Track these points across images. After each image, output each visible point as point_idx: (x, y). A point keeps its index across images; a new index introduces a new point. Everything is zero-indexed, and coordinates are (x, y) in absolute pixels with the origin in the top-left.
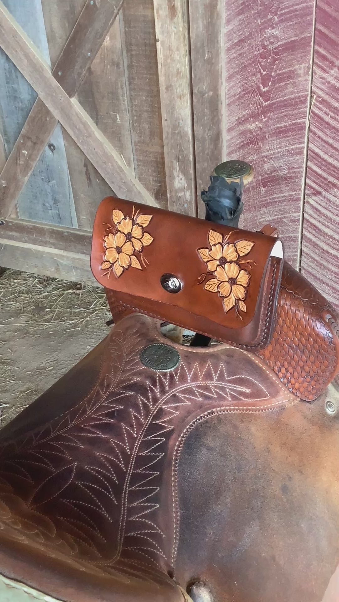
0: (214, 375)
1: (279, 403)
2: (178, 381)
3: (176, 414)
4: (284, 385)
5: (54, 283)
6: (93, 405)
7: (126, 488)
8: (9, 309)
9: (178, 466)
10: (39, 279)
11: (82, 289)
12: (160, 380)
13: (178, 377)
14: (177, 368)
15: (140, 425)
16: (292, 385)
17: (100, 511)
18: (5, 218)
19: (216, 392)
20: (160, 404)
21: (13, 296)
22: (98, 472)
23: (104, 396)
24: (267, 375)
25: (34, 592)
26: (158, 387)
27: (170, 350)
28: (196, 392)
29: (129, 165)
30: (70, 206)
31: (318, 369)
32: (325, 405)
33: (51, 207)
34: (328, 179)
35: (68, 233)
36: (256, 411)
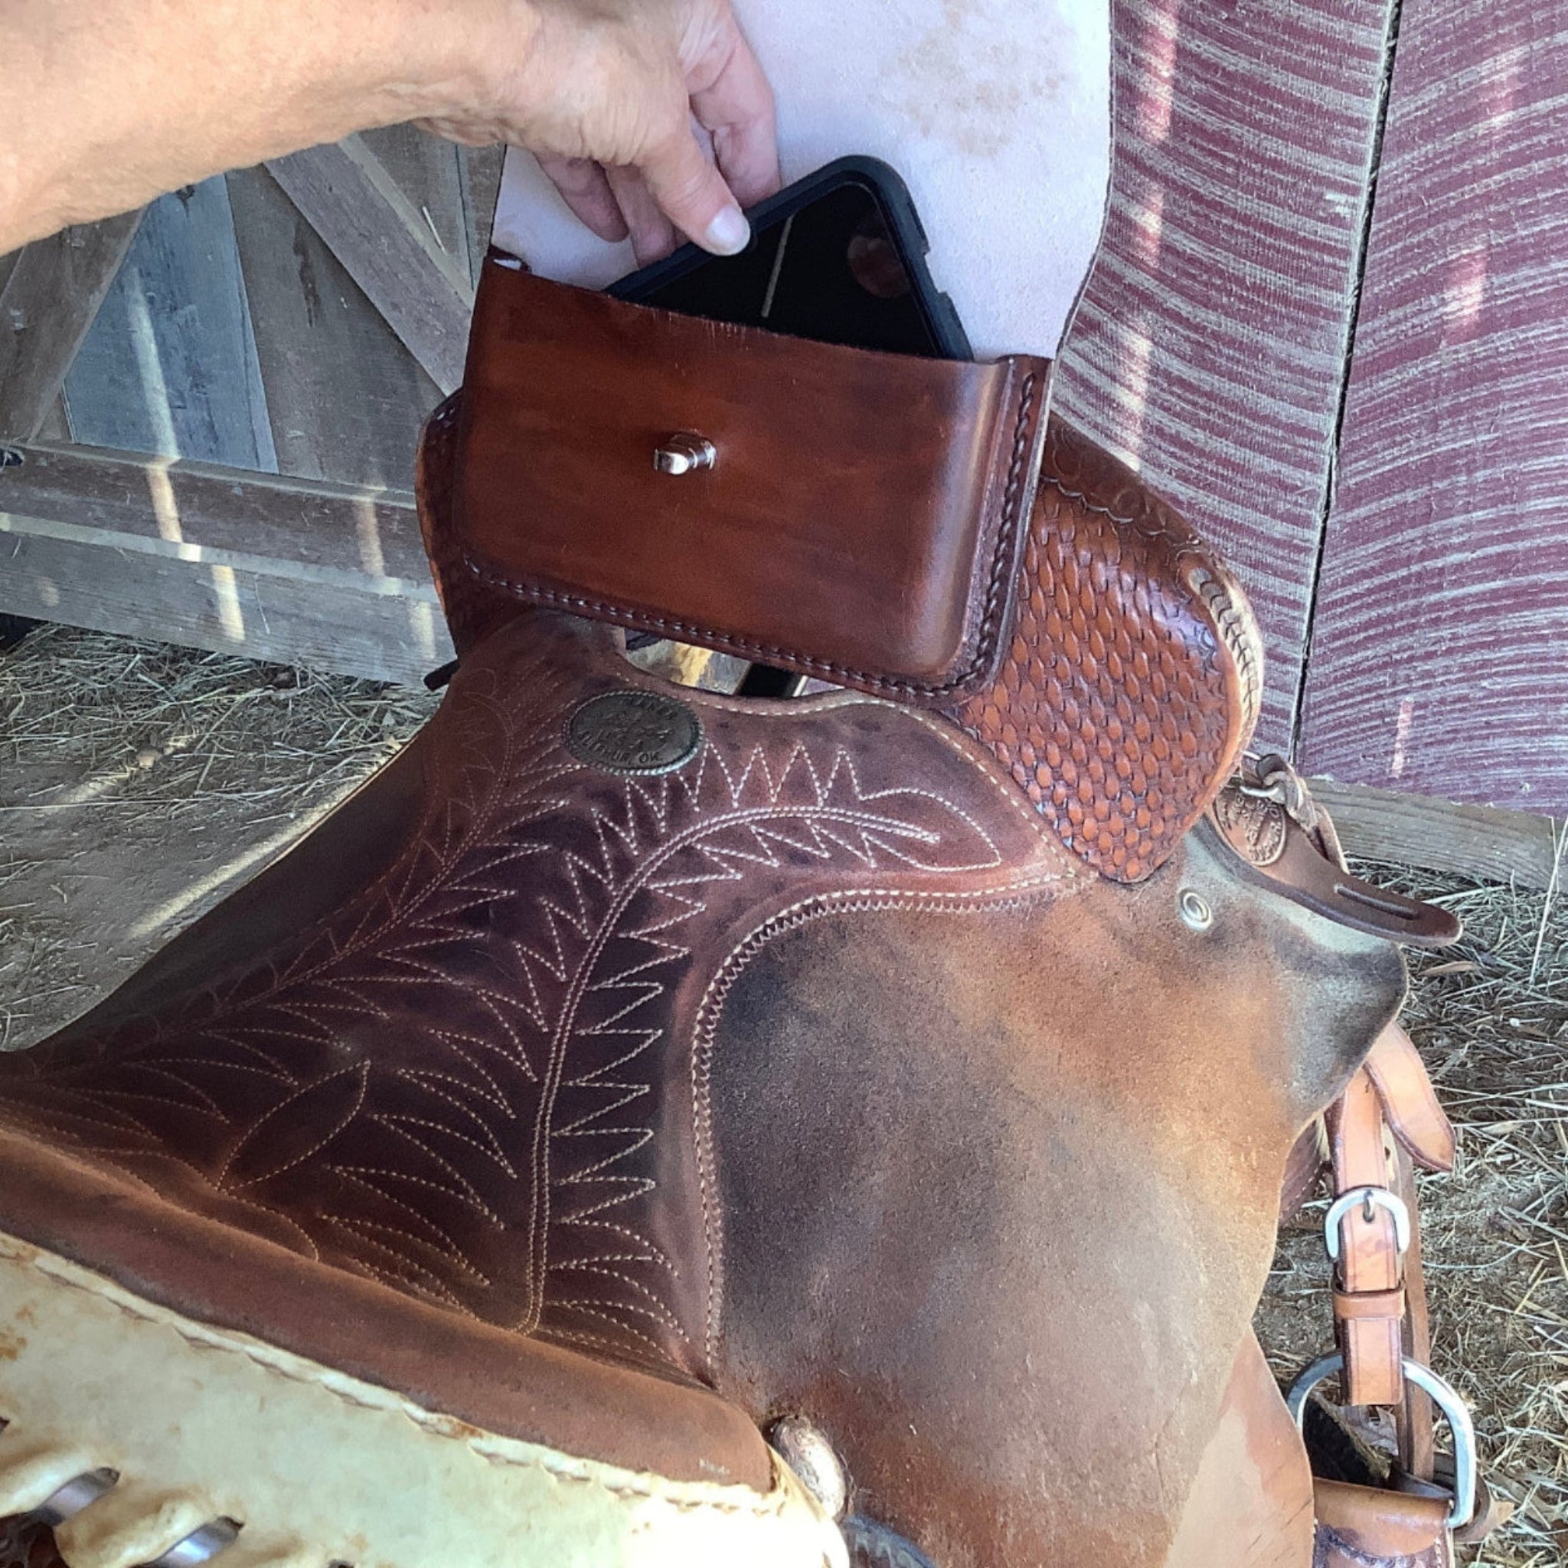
0: (817, 784)
1: (1030, 884)
2: (698, 804)
3: (694, 908)
4: (1046, 826)
5: (201, 669)
6: (410, 895)
7: (543, 1131)
8: (46, 754)
9: (710, 1070)
10: (145, 657)
11: (295, 685)
12: (638, 801)
13: (697, 792)
14: (694, 764)
15: (576, 946)
16: (1072, 825)
17: (461, 1197)
18: (25, 440)
19: (826, 839)
20: (642, 879)
21: (57, 712)
22: (441, 1085)
23: (445, 862)
24: (994, 788)
25: (286, 1360)
26: (632, 824)
27: (665, 709)
28: (759, 838)
29: (451, 243)
30: (248, 393)
31: (1163, 763)
32: (1177, 900)
33: (183, 401)
34: (1124, 278)
35: (244, 487)
36: (957, 907)
